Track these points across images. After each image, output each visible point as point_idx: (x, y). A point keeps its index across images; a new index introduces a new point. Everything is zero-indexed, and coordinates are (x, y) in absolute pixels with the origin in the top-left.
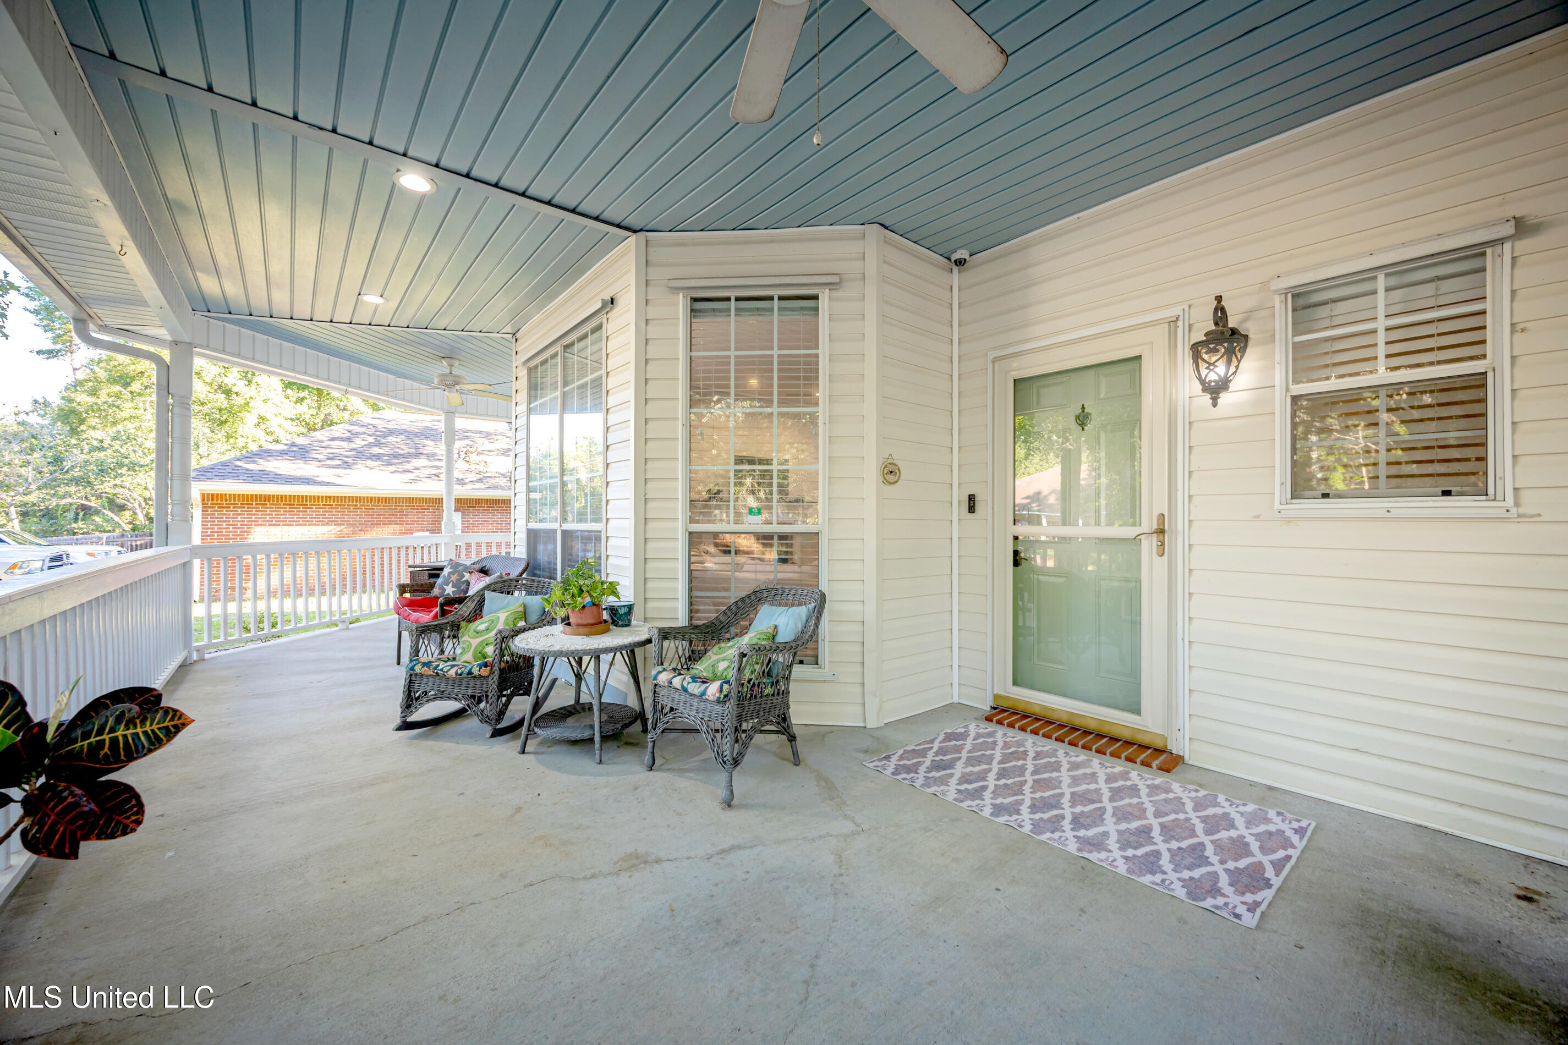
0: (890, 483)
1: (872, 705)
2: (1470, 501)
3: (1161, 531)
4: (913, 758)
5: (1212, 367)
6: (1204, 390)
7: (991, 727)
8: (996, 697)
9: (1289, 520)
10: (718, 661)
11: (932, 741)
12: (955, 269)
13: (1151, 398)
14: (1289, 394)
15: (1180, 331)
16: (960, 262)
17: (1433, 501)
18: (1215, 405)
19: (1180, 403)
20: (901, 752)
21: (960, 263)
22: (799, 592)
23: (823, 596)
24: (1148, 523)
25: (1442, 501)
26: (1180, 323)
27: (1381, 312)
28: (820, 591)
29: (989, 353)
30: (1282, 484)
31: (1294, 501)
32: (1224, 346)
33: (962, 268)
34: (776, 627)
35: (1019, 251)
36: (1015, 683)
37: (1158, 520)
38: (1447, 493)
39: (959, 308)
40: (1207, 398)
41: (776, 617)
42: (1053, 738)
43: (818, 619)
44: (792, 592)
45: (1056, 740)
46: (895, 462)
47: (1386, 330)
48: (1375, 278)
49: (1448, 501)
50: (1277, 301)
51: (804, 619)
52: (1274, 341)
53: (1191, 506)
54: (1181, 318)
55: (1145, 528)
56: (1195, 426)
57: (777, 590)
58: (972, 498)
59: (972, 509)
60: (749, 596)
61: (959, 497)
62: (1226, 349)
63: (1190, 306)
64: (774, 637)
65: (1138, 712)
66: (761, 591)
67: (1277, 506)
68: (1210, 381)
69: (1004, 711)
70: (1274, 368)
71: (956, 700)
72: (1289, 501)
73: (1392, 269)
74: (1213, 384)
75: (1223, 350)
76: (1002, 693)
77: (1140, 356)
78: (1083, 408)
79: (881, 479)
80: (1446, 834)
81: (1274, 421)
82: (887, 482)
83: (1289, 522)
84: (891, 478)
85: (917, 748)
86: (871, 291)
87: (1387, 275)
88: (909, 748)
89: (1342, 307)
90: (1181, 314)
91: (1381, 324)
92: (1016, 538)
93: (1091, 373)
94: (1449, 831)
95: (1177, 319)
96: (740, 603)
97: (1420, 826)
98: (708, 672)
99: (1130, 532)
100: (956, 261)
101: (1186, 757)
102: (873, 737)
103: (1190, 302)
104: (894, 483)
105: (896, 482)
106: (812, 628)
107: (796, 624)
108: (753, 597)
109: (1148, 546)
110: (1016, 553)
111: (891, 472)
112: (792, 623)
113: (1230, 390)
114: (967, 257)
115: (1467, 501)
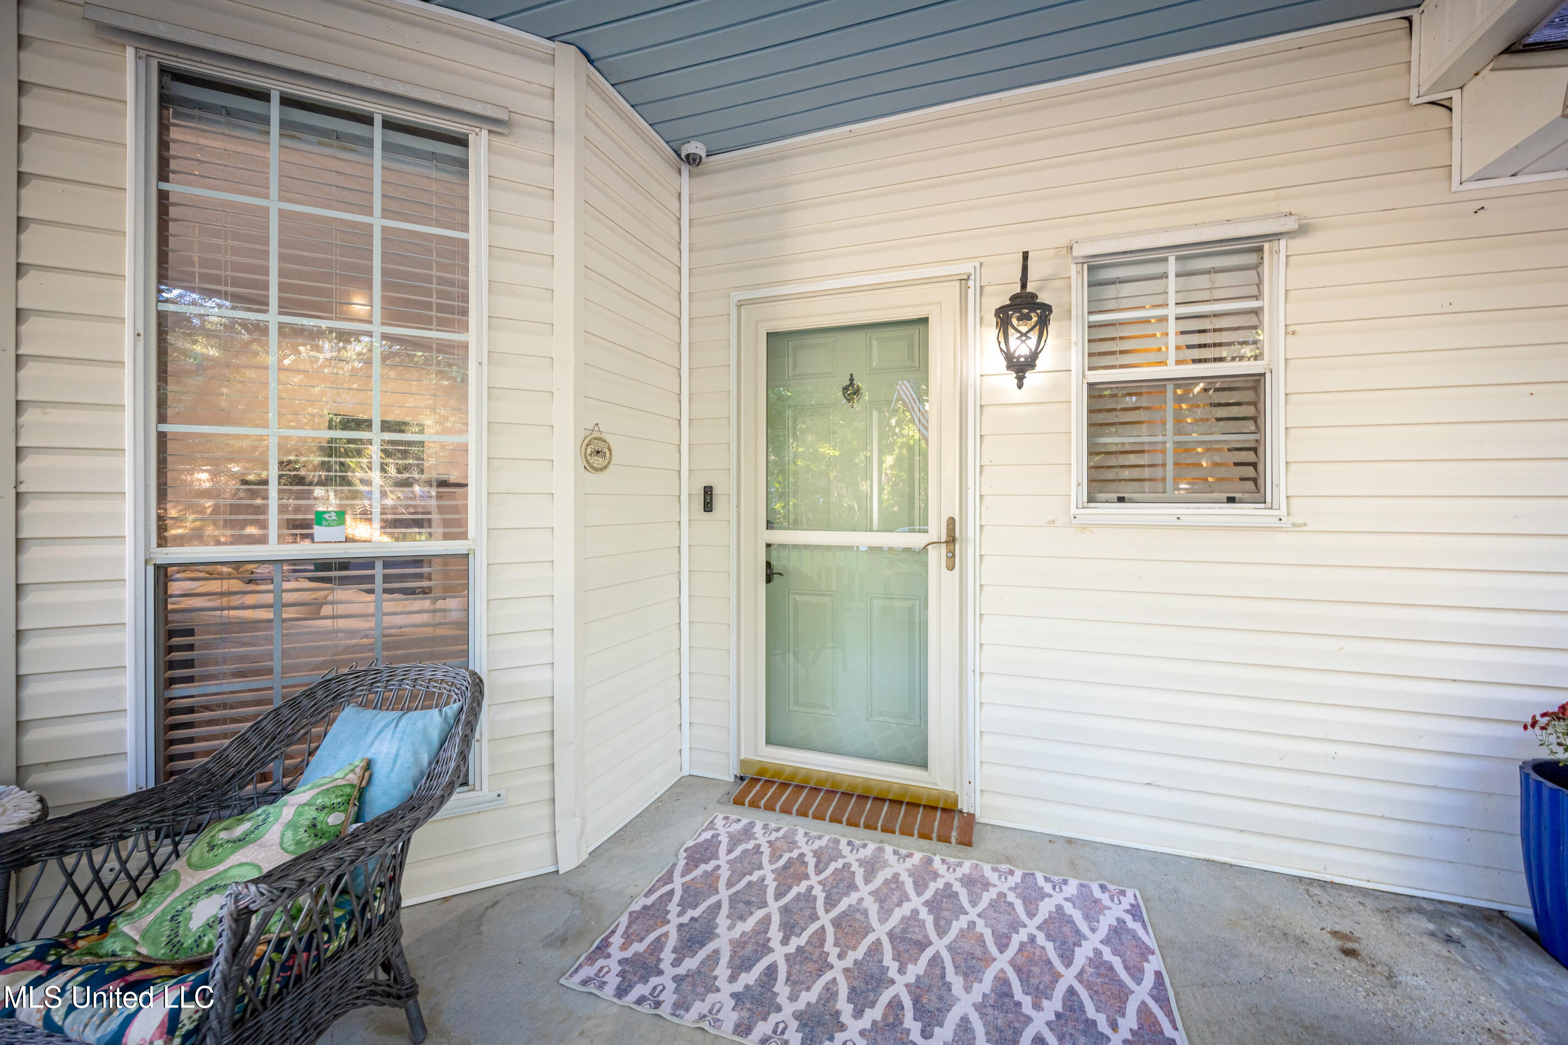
0: (596, 470)
1: (567, 829)
2: (1252, 508)
3: (951, 540)
4: (648, 932)
5: (1024, 338)
6: (1008, 367)
7: (745, 816)
8: (743, 763)
9: (1083, 528)
10: (195, 896)
11: (668, 878)
12: (685, 169)
13: (939, 373)
14: (1085, 381)
15: (971, 291)
16: (694, 160)
17: (1220, 508)
18: (1020, 386)
19: (971, 381)
20: (624, 920)
21: (692, 160)
22: (428, 674)
23: (478, 684)
24: (937, 530)
25: (1227, 508)
26: (971, 283)
27: (1172, 299)
28: (473, 674)
29: (732, 294)
30: (1079, 484)
31: (1091, 505)
32: (1037, 313)
33: (695, 170)
34: (369, 765)
35: (773, 160)
36: (769, 742)
37: (948, 526)
38: (1231, 500)
39: (690, 226)
40: (1012, 377)
41: (369, 739)
42: (827, 818)
43: (467, 740)
44: (412, 675)
45: (831, 821)
46: (604, 436)
47: (1177, 319)
48: (1165, 260)
49: (1233, 508)
50: (1073, 270)
51: (435, 737)
52: (1070, 318)
53: (982, 508)
54: (972, 277)
55: (932, 535)
56: (986, 410)
57: (378, 672)
58: (708, 492)
59: (708, 506)
60: (310, 694)
61: (690, 488)
62: (1040, 317)
63: (981, 264)
64: (362, 791)
65: (924, 765)
66: (340, 679)
67: (1073, 510)
68: (1020, 357)
69: (755, 780)
70: (1070, 348)
71: (686, 772)
72: (1085, 505)
73: (1186, 251)
74: (1022, 359)
75: (1035, 319)
76: (751, 757)
77: (927, 318)
78: (852, 380)
79: (582, 463)
80: (1231, 865)
81: (1070, 410)
82: (592, 467)
83: (1084, 528)
84: (598, 461)
85: (649, 901)
86: (566, 153)
87: (1178, 258)
88: (636, 906)
89: (1127, 289)
90: (973, 272)
91: (1172, 311)
92: (768, 546)
93: (861, 336)
94: (1234, 861)
95: (968, 279)
96: (285, 712)
97: (1208, 861)
98: (154, 942)
99: (916, 540)
100: (688, 156)
101: (978, 815)
102: (572, 894)
103: (982, 260)
104: (601, 470)
105: (605, 467)
106: (453, 765)
107: (416, 754)
108: (320, 694)
109: (936, 557)
110: (768, 565)
111: (598, 452)
112: (406, 755)
113: (1037, 369)
114: (703, 154)
115: (1248, 508)
